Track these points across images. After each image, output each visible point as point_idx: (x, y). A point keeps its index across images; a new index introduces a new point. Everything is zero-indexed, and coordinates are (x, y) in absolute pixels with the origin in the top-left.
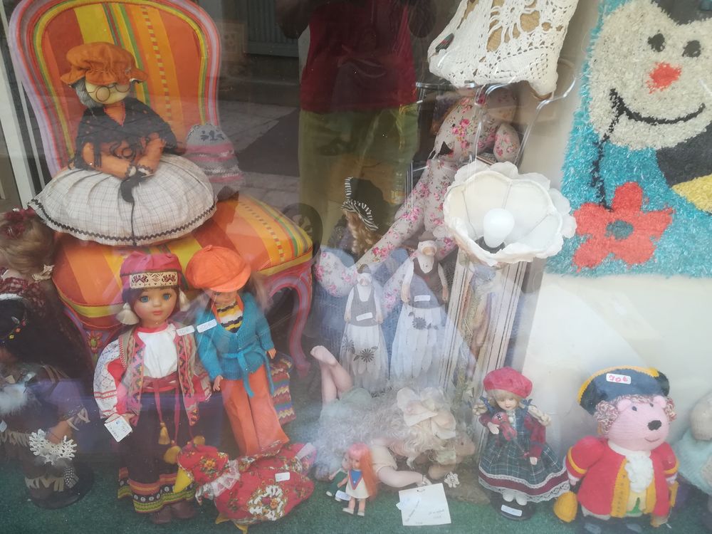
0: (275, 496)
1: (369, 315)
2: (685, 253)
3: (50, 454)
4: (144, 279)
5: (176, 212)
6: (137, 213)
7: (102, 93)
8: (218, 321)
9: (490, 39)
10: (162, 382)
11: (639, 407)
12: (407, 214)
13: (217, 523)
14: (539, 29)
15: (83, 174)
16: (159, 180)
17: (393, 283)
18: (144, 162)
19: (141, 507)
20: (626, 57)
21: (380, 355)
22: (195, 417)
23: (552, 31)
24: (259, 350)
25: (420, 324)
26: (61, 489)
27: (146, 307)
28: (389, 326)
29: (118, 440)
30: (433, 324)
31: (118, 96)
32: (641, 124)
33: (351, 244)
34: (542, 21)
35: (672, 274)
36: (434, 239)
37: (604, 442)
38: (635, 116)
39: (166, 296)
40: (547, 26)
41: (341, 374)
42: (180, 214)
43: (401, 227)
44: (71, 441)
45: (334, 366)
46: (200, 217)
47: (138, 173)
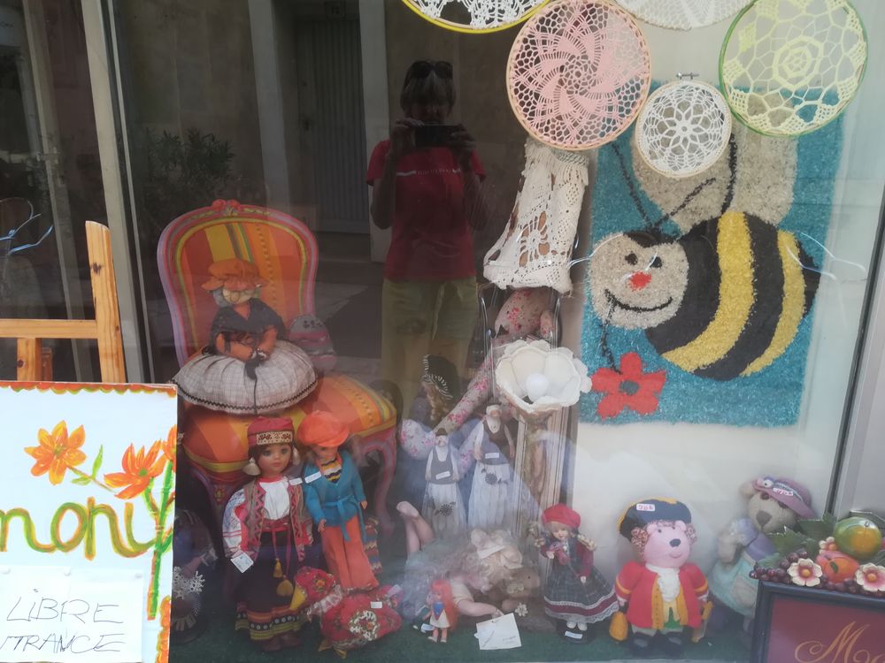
0: (370, 620)
1: (447, 474)
2: (681, 404)
3: (182, 589)
4: (268, 437)
5: (288, 386)
6: (259, 387)
7: (235, 296)
8: (322, 473)
9: (521, 258)
10: (279, 522)
11: (663, 529)
12: (477, 384)
13: (320, 650)
14: (550, 254)
15: (215, 358)
16: (274, 361)
17: (468, 446)
18: (263, 347)
19: (257, 635)
20: (612, 269)
21: (458, 508)
22: (303, 554)
23: (559, 255)
24: (354, 501)
25: (491, 479)
26: (182, 629)
27: (268, 459)
28: (465, 484)
29: (243, 571)
30: (503, 480)
31: (245, 298)
32: (631, 312)
33: (429, 414)
34: (551, 249)
35: (676, 421)
36: (500, 404)
37: (643, 564)
38: (625, 307)
39: (284, 451)
40: (554, 252)
41: (424, 527)
42: (291, 387)
43: (473, 395)
44: (201, 576)
45: (417, 519)
46: (305, 390)
47: (258, 356)
